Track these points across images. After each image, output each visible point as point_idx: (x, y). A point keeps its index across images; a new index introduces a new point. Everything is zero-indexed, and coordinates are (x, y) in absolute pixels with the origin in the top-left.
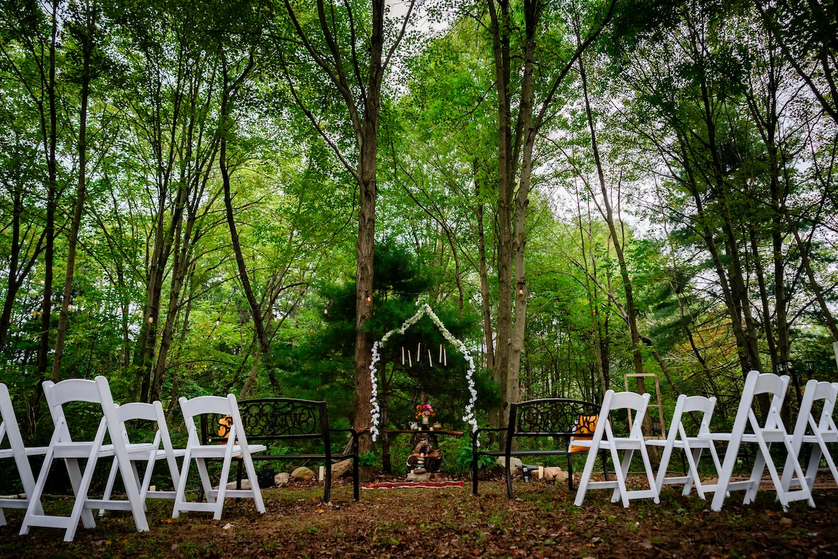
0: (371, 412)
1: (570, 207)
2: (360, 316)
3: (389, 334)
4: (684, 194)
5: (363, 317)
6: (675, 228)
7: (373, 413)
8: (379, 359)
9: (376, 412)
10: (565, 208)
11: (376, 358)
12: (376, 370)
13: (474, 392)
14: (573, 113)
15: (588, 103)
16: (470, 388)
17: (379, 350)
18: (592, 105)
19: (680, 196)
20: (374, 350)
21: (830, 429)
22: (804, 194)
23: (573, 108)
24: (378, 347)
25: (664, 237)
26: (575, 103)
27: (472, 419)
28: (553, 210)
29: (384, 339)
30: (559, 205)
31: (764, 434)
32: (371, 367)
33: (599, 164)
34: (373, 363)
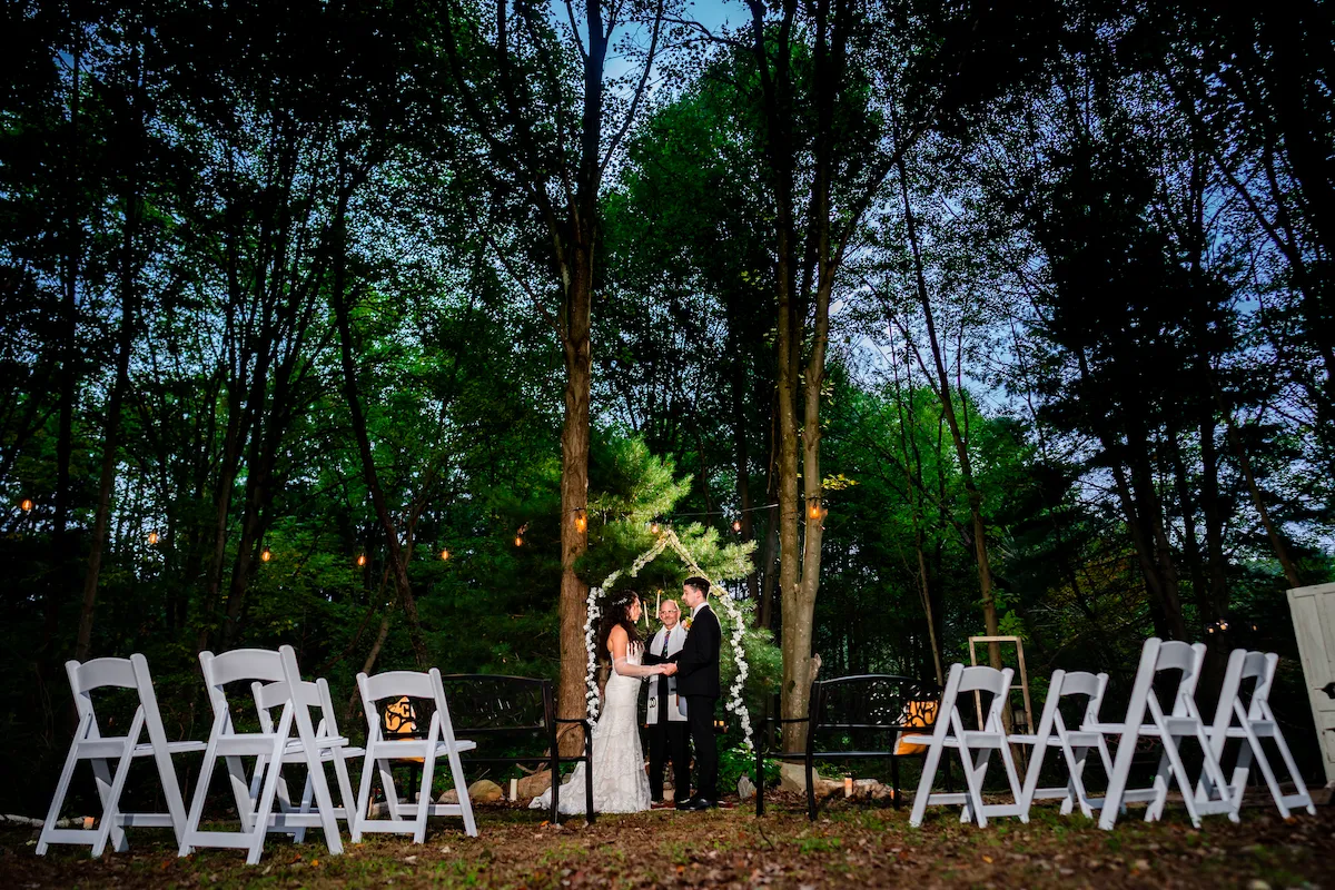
0: (587, 696)
1: (880, 367)
2: (567, 548)
3: (614, 576)
4: (1060, 348)
5: (573, 550)
6: (1047, 401)
7: (590, 698)
8: (598, 615)
9: (595, 696)
10: (872, 369)
11: (593, 613)
12: (593, 632)
13: (743, 666)
14: (885, 220)
15: (907, 206)
16: (736, 659)
17: (598, 601)
18: (915, 208)
19: (1054, 352)
20: (591, 601)
21: (1264, 718)
22: (1250, 349)
23: (884, 212)
24: (597, 596)
25: (1028, 415)
26: (887, 205)
27: (740, 707)
28: (852, 372)
29: (607, 583)
30: (862, 364)
31: (1170, 725)
32: (586, 627)
33: (925, 301)
34: (589, 621)
